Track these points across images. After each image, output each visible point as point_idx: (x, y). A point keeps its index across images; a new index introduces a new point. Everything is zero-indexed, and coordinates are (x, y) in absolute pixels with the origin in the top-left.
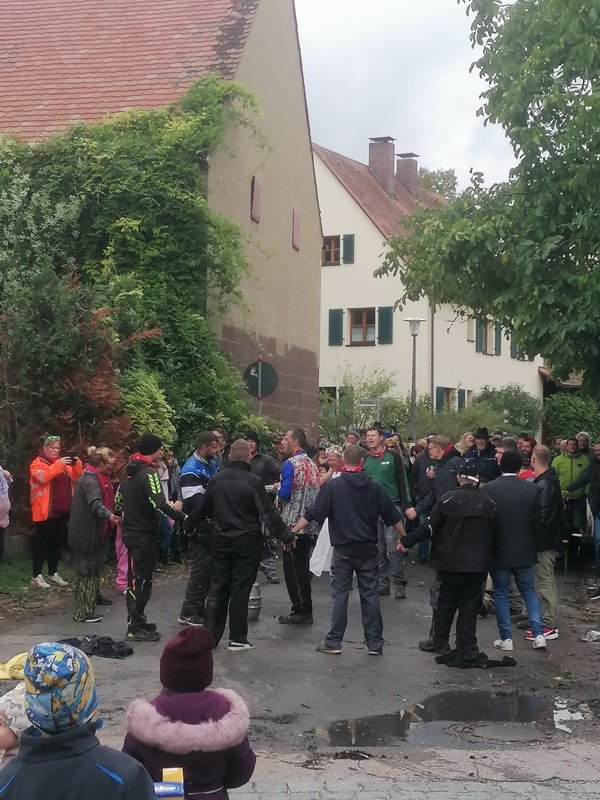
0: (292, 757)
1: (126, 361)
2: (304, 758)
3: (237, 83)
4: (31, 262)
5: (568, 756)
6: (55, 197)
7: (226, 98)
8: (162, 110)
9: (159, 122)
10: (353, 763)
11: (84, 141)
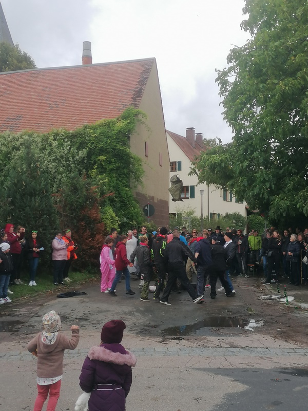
0: (157, 339)
1: (103, 204)
2: (161, 340)
3: (139, 110)
4: (70, 171)
5: (252, 339)
6: (78, 149)
7: (136, 115)
8: (114, 119)
9: (113, 123)
10: (178, 341)
11: (88, 130)
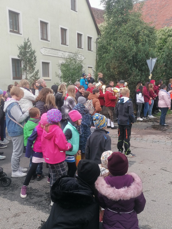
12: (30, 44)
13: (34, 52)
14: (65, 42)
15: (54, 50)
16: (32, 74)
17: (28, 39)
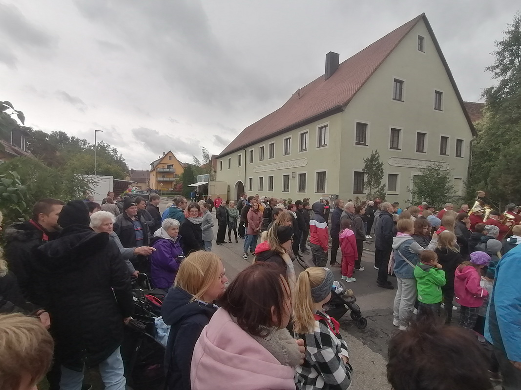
12: (379, 156)
13: (382, 164)
14: (421, 149)
15: (405, 160)
16: (377, 189)
17: (376, 151)
